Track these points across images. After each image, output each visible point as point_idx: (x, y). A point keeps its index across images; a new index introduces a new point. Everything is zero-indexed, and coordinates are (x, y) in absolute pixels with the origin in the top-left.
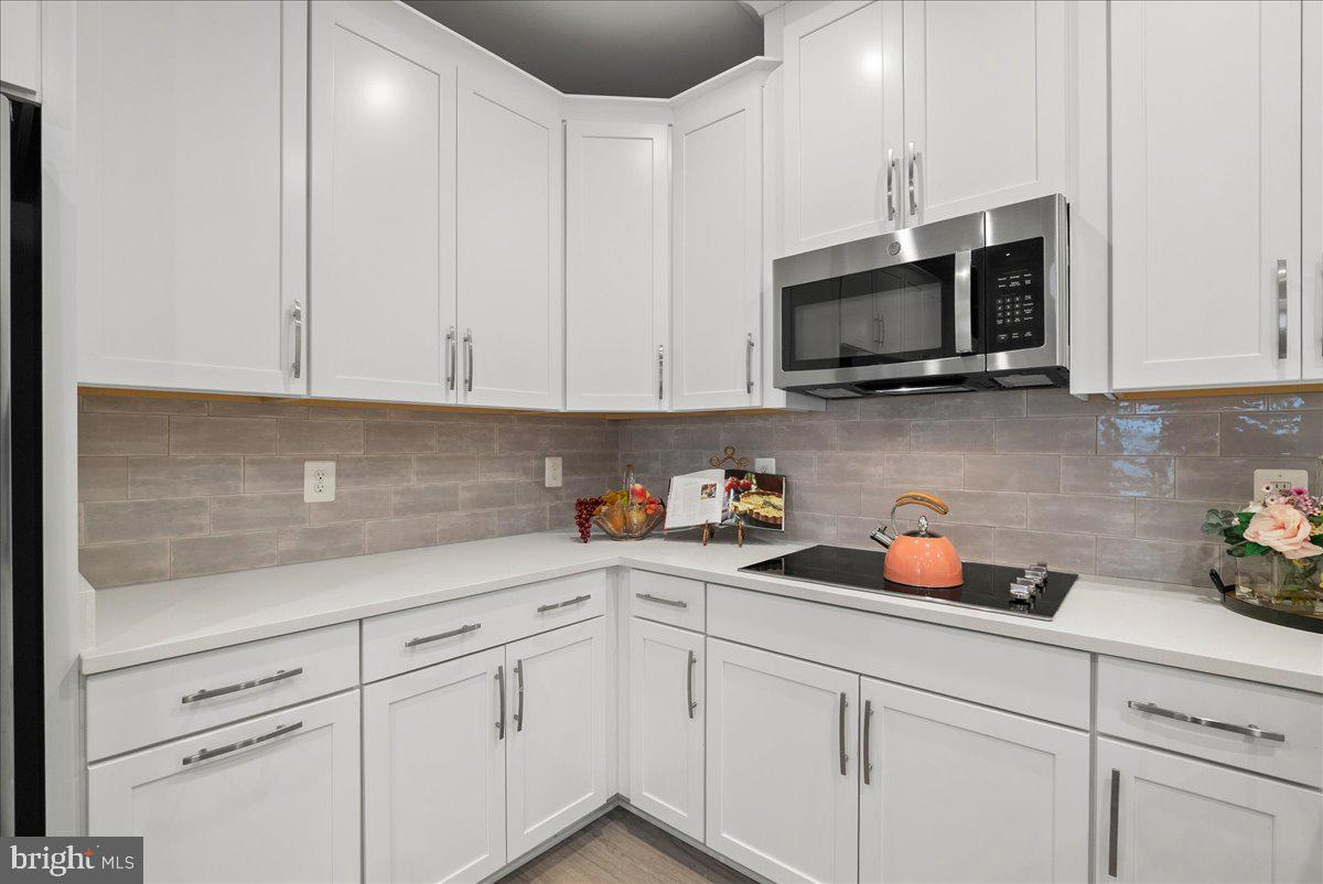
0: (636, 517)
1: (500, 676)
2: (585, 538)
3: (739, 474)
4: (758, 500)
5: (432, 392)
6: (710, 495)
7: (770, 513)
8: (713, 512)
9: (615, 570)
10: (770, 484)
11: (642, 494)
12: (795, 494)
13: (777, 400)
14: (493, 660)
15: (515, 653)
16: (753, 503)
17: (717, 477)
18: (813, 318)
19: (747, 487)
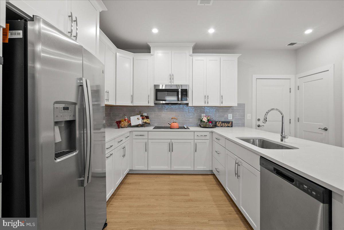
0: (126, 124)
1: (123, 148)
2: (119, 128)
3: (142, 116)
4: (146, 120)
6: (139, 119)
7: (148, 122)
8: (140, 122)
10: (147, 117)
11: (127, 120)
17: (139, 116)
19: (144, 118)
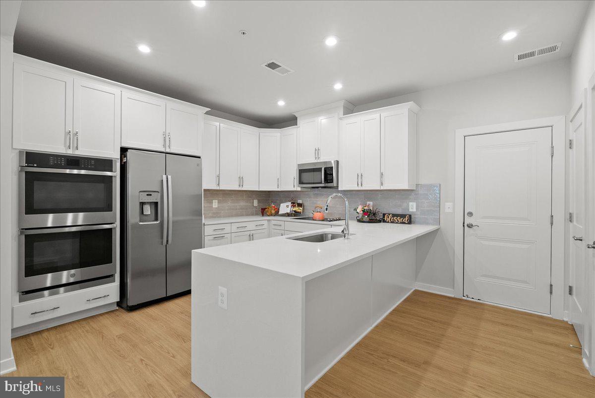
0: (273, 212)
1: (250, 236)
2: (263, 215)
3: (294, 203)
4: (297, 208)
5: (236, 188)
6: (288, 207)
7: (299, 211)
8: (288, 210)
9: (269, 221)
10: (300, 205)
11: (274, 207)
12: (305, 207)
13: (299, 189)
14: (249, 233)
15: (252, 232)
16: (296, 209)
17: (289, 204)
18: (305, 175)
19: (295, 206)
